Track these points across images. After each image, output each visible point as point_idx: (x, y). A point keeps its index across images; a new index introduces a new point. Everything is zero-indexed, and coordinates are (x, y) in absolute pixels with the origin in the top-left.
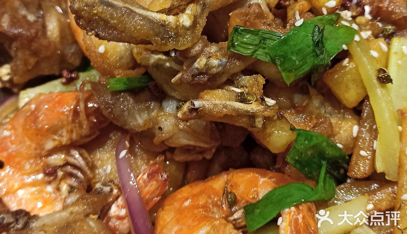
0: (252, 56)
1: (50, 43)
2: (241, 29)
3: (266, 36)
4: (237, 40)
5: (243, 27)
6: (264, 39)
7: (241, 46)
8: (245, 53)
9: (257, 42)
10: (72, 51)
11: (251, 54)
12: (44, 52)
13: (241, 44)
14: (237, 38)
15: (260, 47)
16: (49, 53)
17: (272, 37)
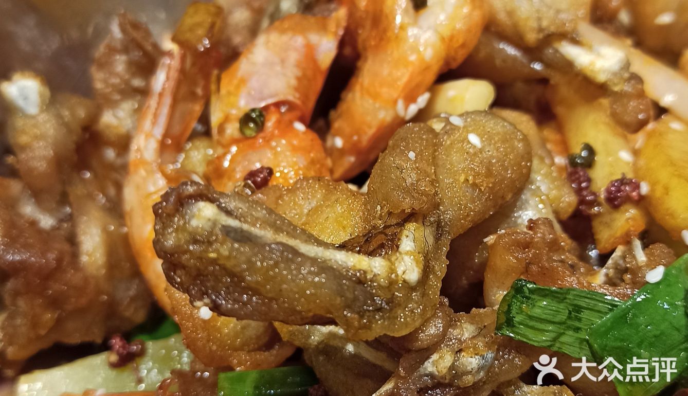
0: (551, 346)
1: (86, 279)
2: (528, 288)
3: (582, 303)
4: (521, 311)
5: (535, 284)
6: (578, 309)
7: (527, 326)
8: (537, 341)
9: (563, 317)
10: (132, 292)
11: (549, 344)
12: (73, 300)
13: (528, 321)
14: (520, 308)
15: (569, 328)
16: (83, 301)
17: (596, 305)
